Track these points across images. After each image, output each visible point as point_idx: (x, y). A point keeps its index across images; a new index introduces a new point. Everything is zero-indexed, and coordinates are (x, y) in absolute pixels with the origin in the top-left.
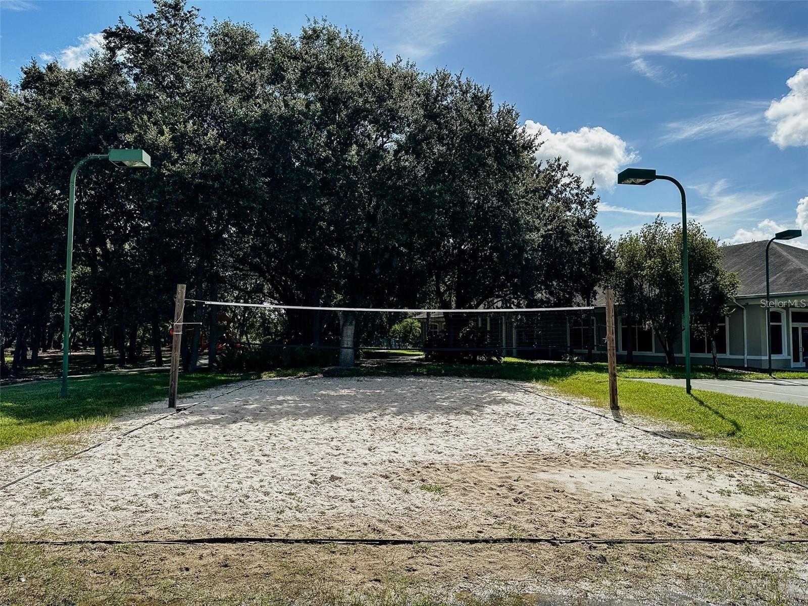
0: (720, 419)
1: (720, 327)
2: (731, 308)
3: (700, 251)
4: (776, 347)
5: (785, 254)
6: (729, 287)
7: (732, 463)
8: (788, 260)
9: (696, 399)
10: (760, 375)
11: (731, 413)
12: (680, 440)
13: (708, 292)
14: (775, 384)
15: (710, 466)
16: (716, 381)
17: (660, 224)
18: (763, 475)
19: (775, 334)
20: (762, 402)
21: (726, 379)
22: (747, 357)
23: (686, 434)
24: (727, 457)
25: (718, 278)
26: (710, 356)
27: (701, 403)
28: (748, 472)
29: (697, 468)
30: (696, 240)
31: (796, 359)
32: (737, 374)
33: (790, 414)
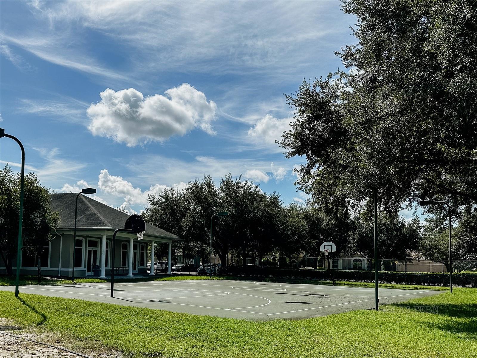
0: (34, 314)
1: (45, 249)
2: (53, 236)
3: (35, 195)
4: (78, 263)
5: (87, 203)
6: (52, 222)
7: (36, 345)
8: (89, 207)
9: (21, 300)
10: (67, 281)
11: (43, 308)
12: (3, 332)
13: (39, 224)
14: (75, 287)
15: (21, 349)
16: (39, 287)
17: (9, 171)
18: (54, 350)
19: (78, 254)
20: (63, 300)
21: (46, 284)
22: (60, 269)
23: (9, 326)
24: (34, 340)
25: (46, 215)
26: (36, 268)
27: (24, 303)
28: (45, 350)
29: (12, 352)
30: (34, 186)
31: (89, 270)
32: (52, 281)
33: (78, 306)
